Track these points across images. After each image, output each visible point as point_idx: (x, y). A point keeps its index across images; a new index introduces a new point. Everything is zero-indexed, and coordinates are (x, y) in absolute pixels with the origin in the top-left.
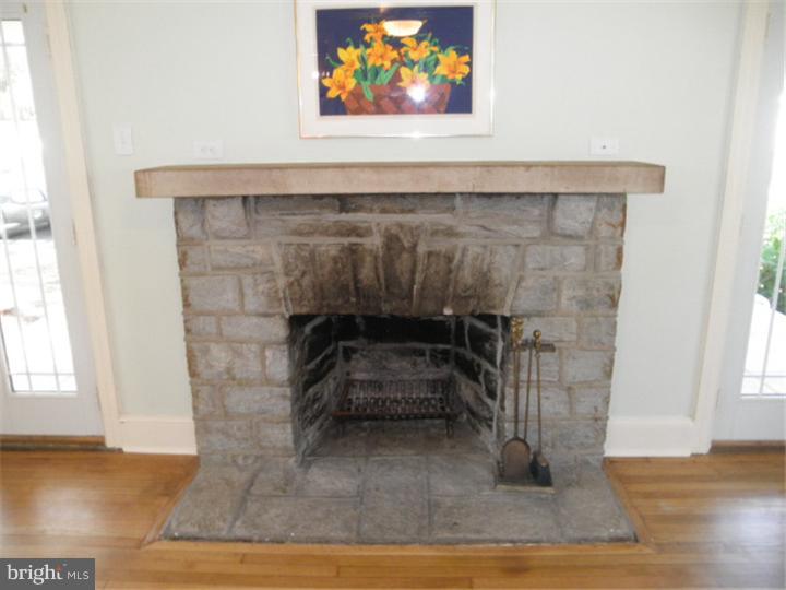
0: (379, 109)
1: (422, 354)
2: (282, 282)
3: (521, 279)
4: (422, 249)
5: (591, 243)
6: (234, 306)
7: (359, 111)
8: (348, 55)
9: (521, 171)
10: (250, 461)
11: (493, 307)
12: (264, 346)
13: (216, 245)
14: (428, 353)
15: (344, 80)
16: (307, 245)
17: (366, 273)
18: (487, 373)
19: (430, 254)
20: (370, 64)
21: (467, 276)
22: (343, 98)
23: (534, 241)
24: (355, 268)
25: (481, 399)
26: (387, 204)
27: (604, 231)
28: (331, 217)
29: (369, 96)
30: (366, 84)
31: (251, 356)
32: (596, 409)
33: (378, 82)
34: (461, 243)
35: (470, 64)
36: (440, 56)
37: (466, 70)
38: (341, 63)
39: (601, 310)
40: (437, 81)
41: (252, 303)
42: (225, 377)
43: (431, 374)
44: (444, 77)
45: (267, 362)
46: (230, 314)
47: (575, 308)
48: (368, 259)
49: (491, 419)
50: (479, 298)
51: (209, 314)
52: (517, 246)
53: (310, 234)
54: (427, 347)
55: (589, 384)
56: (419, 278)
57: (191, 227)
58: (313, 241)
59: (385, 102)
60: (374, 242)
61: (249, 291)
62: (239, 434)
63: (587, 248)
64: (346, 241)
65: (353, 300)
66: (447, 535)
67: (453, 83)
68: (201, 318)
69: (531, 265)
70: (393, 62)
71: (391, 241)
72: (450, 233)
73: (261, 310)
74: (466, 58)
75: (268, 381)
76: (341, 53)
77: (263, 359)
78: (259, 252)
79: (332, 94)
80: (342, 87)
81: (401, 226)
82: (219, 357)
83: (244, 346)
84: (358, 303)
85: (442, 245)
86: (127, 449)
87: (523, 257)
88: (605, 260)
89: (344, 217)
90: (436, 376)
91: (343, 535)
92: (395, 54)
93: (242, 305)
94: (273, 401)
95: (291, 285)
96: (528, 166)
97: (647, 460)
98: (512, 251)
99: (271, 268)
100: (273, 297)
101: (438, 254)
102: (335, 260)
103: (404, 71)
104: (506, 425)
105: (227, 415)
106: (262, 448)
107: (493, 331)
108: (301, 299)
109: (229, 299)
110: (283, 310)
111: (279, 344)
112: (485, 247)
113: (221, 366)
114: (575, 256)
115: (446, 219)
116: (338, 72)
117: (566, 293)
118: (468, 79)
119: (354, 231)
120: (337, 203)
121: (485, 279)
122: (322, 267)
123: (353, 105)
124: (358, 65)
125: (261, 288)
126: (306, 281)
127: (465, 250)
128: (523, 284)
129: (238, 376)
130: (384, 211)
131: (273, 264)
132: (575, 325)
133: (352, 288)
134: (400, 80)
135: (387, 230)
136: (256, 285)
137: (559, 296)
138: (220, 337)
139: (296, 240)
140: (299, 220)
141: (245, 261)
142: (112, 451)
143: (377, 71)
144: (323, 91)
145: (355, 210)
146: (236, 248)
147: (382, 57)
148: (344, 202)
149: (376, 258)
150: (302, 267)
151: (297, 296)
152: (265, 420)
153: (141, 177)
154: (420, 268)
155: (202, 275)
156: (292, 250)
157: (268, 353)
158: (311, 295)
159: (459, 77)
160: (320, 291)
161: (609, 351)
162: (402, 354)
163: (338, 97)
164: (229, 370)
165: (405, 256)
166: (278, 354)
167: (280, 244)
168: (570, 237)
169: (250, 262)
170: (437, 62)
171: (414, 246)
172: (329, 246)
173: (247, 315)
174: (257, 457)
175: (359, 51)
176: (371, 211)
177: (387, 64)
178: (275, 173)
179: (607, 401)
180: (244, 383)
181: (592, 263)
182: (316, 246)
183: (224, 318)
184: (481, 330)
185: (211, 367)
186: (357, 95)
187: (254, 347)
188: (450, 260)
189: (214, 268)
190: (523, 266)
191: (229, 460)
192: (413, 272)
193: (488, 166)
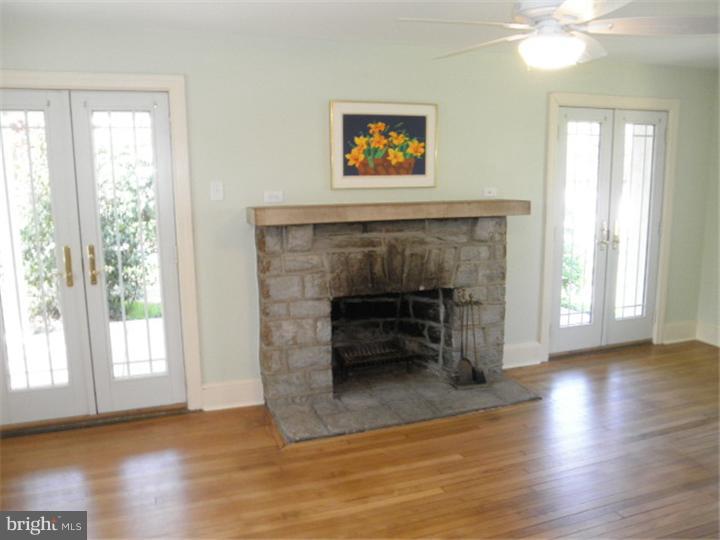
0: (376, 173)
1: (378, 326)
2: (329, 277)
3: (458, 266)
4: (408, 252)
5: (491, 244)
6: (298, 295)
7: (366, 173)
8: (360, 141)
9: (466, 206)
10: (304, 400)
11: (445, 283)
12: (316, 320)
13: (289, 257)
14: (381, 325)
15: (357, 155)
16: (343, 253)
17: (378, 268)
18: (431, 329)
19: (412, 255)
20: (372, 146)
21: (432, 267)
22: (357, 165)
23: (464, 244)
24: (372, 265)
25: (426, 346)
26: (389, 227)
27: (497, 237)
28: (358, 236)
29: (371, 164)
30: (370, 158)
31: (308, 327)
32: (497, 338)
33: (376, 157)
34: (427, 248)
35: (424, 147)
36: (410, 143)
37: (422, 150)
38: (356, 145)
39: (499, 281)
40: (408, 157)
41: (311, 292)
42: (291, 342)
43: (383, 338)
44: (411, 155)
45: (318, 330)
46: (295, 300)
47: (485, 281)
48: (379, 260)
49: (437, 355)
50: (438, 280)
51: (282, 301)
52: (456, 248)
53: (346, 246)
54: (381, 321)
55: (494, 325)
56: (406, 270)
57: (275, 245)
58: (346, 251)
59: (380, 168)
60: (382, 250)
61: (308, 285)
62: (297, 382)
63: (490, 247)
64: (366, 250)
65: (370, 285)
66: (450, 411)
67: (416, 157)
68: (276, 305)
69: (463, 258)
70: (385, 145)
71: (392, 248)
72: (422, 242)
73: (316, 296)
74: (422, 144)
75: (317, 343)
76: (357, 140)
77: (315, 328)
78: (315, 259)
79: (351, 163)
80: (357, 160)
81: (396, 240)
82: (288, 329)
83: (304, 321)
84: (373, 286)
85: (418, 249)
86: (207, 409)
87: (459, 254)
88: (499, 253)
89: (366, 235)
90: (386, 340)
91: (396, 421)
92: (385, 141)
93: (303, 293)
94: (322, 355)
95: (334, 279)
96: (469, 203)
97: (520, 368)
98: (453, 250)
99: (323, 269)
100: (322, 288)
101: (416, 255)
102: (361, 261)
103: (391, 151)
104: (454, 354)
105: (289, 370)
106: (312, 389)
107: (436, 301)
108: (340, 286)
109: (295, 290)
110: (329, 295)
111: (325, 317)
112: (440, 249)
113: (289, 336)
114: (484, 252)
115: (420, 234)
116: (354, 151)
117: (481, 273)
118: (423, 156)
119: (372, 244)
120: (361, 227)
121: (441, 268)
122: (352, 266)
123: (362, 169)
124: (365, 147)
125: (316, 282)
126: (343, 276)
127: (430, 252)
128: (460, 269)
129: (299, 341)
130: (388, 231)
131: (323, 266)
132: (485, 291)
133: (369, 278)
134: (388, 156)
135: (389, 242)
136: (314, 280)
137: (477, 275)
138: (289, 316)
139: (338, 250)
140: (339, 239)
141: (307, 266)
142: (195, 412)
143: (376, 150)
144: (346, 161)
145: (371, 231)
146: (301, 258)
147: (379, 142)
148: (365, 226)
149: (383, 259)
150: (341, 267)
151: (337, 285)
152: (315, 370)
153: (258, 213)
154: (407, 263)
155: (278, 276)
156: (335, 257)
157: (319, 324)
158: (345, 284)
159: (419, 154)
160: (351, 282)
161: (503, 304)
162: (365, 327)
163: (354, 165)
164: (294, 338)
165: (399, 257)
166: (326, 324)
167: (328, 254)
168: (482, 241)
169: (310, 266)
170: (408, 146)
171: (404, 250)
172: (356, 254)
173: (307, 300)
174: (309, 396)
175: (366, 139)
176: (381, 231)
177: (381, 147)
178: (340, 210)
179: (503, 334)
180: (301, 346)
181: (492, 256)
182: (350, 253)
183: (291, 304)
184: (423, 303)
185: (283, 337)
186: (364, 164)
187: (311, 321)
188: (422, 257)
189: (286, 271)
190: (459, 259)
191: (290, 400)
192: (403, 266)
193: (451, 204)
